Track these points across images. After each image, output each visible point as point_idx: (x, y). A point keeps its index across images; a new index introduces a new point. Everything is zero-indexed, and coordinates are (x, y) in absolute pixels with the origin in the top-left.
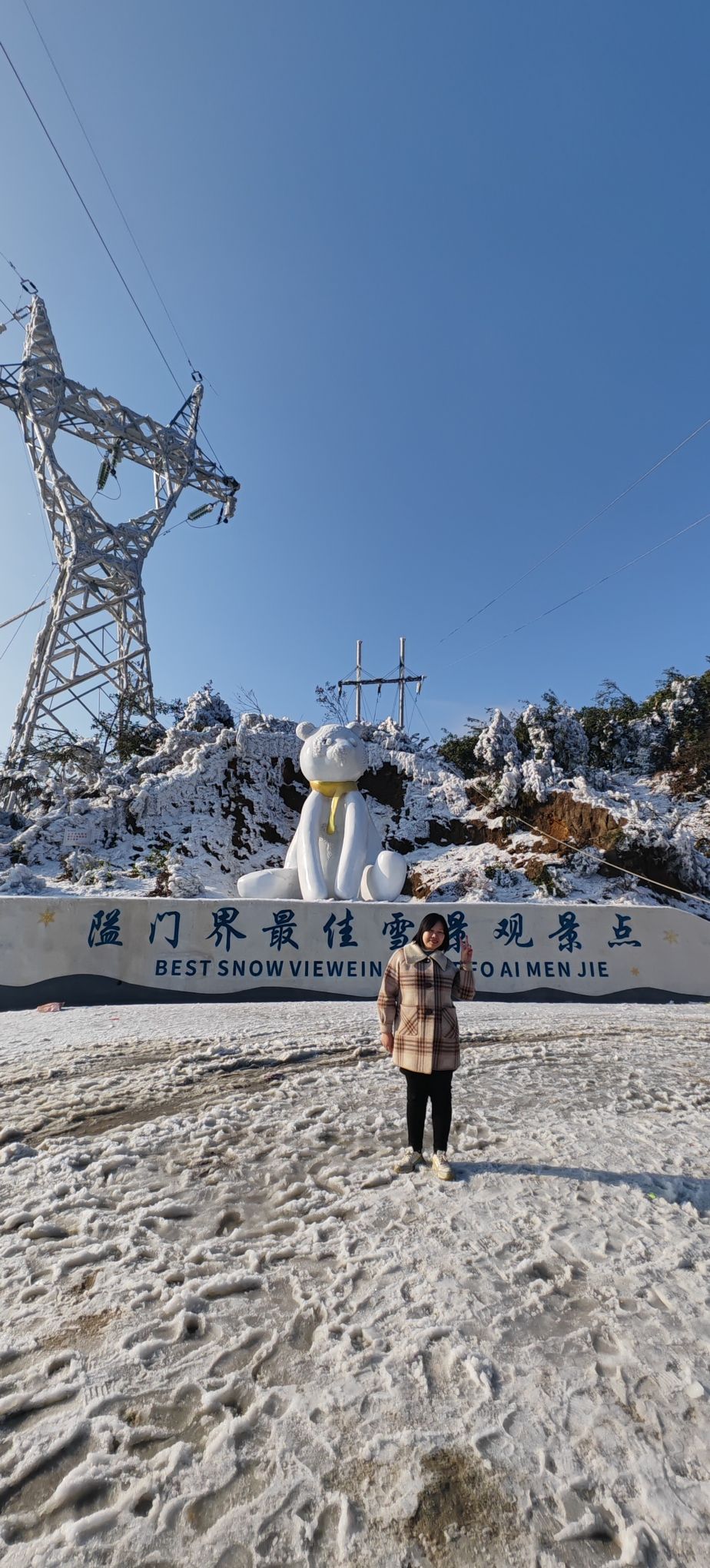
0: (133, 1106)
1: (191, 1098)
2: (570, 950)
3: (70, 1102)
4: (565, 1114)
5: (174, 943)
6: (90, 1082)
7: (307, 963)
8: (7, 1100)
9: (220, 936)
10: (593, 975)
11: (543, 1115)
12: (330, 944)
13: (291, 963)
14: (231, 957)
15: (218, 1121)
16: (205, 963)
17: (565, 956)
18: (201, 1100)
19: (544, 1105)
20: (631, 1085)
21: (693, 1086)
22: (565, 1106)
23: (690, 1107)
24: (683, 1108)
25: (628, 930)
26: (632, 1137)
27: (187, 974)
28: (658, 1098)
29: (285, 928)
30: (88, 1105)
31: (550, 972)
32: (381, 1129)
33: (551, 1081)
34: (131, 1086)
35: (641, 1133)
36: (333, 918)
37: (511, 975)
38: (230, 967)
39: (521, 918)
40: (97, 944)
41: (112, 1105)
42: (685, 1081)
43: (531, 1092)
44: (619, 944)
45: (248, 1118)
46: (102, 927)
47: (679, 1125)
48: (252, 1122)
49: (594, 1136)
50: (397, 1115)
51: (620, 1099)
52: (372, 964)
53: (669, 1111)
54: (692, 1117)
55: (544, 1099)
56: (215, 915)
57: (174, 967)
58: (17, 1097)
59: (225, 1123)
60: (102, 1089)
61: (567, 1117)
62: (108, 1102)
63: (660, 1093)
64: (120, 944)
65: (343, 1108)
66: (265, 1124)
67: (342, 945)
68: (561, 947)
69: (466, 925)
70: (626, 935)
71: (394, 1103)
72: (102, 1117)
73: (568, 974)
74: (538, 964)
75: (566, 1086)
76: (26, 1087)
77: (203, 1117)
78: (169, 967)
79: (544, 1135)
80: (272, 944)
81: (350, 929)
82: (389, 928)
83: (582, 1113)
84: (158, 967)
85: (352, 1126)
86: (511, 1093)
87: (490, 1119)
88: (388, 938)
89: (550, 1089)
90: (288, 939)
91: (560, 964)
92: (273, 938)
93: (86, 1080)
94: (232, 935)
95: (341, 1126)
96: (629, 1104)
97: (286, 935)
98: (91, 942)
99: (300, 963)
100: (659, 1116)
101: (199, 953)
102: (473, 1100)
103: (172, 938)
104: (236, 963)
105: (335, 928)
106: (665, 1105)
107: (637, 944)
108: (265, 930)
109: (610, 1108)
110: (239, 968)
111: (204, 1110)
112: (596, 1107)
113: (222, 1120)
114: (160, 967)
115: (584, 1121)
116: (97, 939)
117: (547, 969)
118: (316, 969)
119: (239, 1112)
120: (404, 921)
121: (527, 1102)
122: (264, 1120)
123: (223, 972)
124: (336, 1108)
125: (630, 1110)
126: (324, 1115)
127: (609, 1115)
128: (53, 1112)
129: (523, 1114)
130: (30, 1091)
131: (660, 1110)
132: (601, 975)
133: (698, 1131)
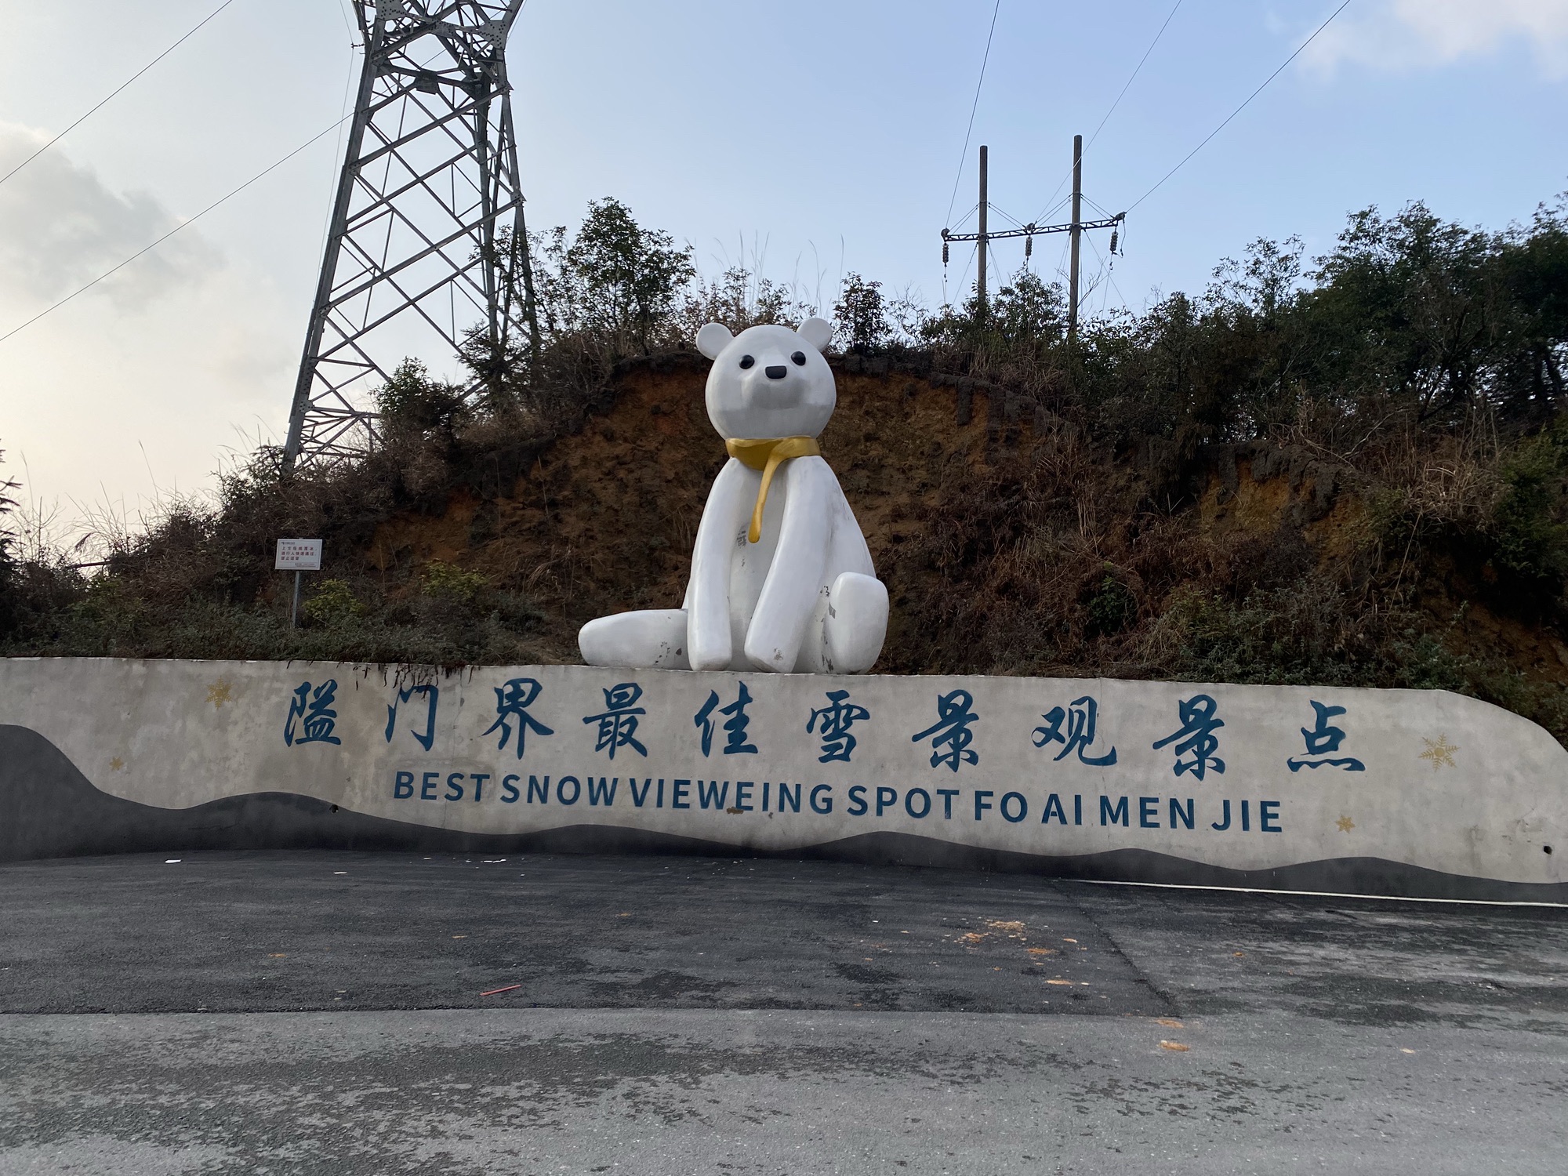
2: (1200, 774)
5: (427, 742)
7: (661, 782)
9: (507, 730)
10: (1246, 827)
12: (706, 749)
13: (633, 781)
14: (525, 768)
16: (479, 778)
17: (1185, 787)
25: (1337, 735)
27: (448, 797)
29: (623, 718)
36: (714, 700)
37: (1063, 820)
38: (523, 786)
39: (1093, 705)
40: (299, 742)
44: (1313, 765)
46: (308, 712)
52: (784, 788)
56: (499, 692)
64: (337, 741)
67: (727, 751)
68: (1179, 769)
70: (1333, 746)
73: (1190, 824)
74: (1124, 802)
78: (418, 785)
80: (599, 747)
81: (744, 720)
82: (820, 720)
84: (399, 784)
88: (817, 739)
90: (628, 738)
92: (602, 734)
94: (528, 727)
97: (625, 729)
98: (289, 738)
99: (648, 782)
101: (470, 762)
103: (424, 734)
105: (717, 718)
107: (1356, 765)
108: (587, 720)
110: (538, 789)
114: (402, 786)
116: (299, 733)
117: (1144, 812)
118: (677, 793)
120: (850, 708)
123: (510, 795)
132: (1265, 828)
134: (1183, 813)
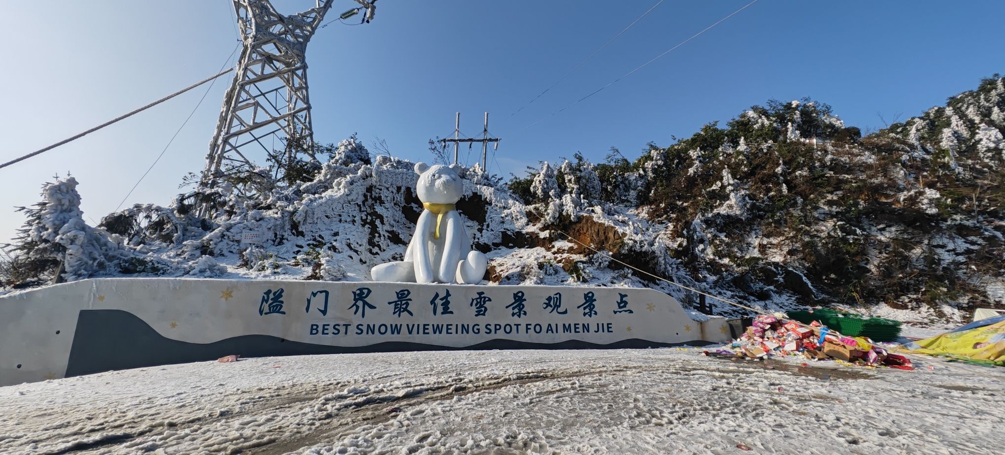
0: (282, 439)
1: (330, 430)
2: (590, 316)
3: (231, 437)
4: (597, 431)
5: (324, 312)
6: (250, 419)
7: (418, 325)
8: (178, 438)
9: (358, 307)
10: (603, 331)
11: (582, 432)
12: (435, 313)
13: (408, 325)
14: (365, 322)
15: (349, 449)
16: (347, 326)
17: (587, 320)
18: (337, 431)
19: (583, 424)
20: (636, 407)
21: (674, 406)
22: (596, 425)
23: (675, 422)
24: (671, 422)
25: (626, 303)
26: (643, 446)
27: (333, 333)
28: (654, 416)
29: (403, 302)
30: (247, 439)
31: (577, 330)
32: (471, 449)
33: (584, 406)
34: (283, 421)
35: (648, 443)
36: (437, 295)
37: (553, 332)
39: (560, 295)
40: (266, 314)
41: (266, 439)
42: (669, 402)
43: (573, 415)
44: (620, 312)
45: (372, 445)
46: (270, 302)
47: (671, 436)
48: (375, 448)
49: (618, 447)
50: (482, 437)
51: (630, 418)
52: (463, 326)
53: (662, 425)
54: (678, 429)
55: (582, 419)
56: (354, 293)
57: (324, 329)
58: (187, 435)
59: (355, 450)
60: (259, 425)
61: (598, 433)
62: (263, 436)
63: (654, 412)
64: (284, 313)
65: (443, 434)
66: (385, 450)
67: (442, 313)
68: (585, 314)
69: (525, 300)
70: (625, 306)
71: (480, 427)
72: (257, 449)
73: (588, 331)
74: (570, 325)
75: (595, 409)
76: (196, 426)
77: (337, 447)
78: (320, 329)
79: (585, 448)
80: (394, 313)
81: (448, 302)
82: (475, 302)
83: (608, 430)
84: (312, 329)
85: (450, 447)
86: (560, 416)
87: (548, 437)
88: (474, 308)
89: (585, 412)
90: (405, 310)
91: (584, 325)
92: (395, 308)
93: (247, 418)
94: (366, 307)
95: (442, 448)
96: (637, 421)
97: (404, 306)
98: (261, 312)
99: (413, 325)
100: (657, 429)
101: (343, 319)
102: (534, 422)
103: (323, 309)
104: (368, 326)
105: (439, 302)
106: (660, 421)
107: (631, 312)
108: (390, 303)
109: (625, 424)
110: (371, 329)
111: (338, 440)
112: (616, 425)
113: (352, 448)
114: (314, 329)
115: (610, 436)
116: (266, 309)
117: (576, 328)
118: (424, 329)
119: (366, 441)
120: (485, 298)
121: (571, 422)
122: (384, 446)
123: (360, 332)
124: (438, 434)
125: (638, 426)
126: (430, 440)
127: (625, 430)
128: (216, 447)
129: (570, 433)
130: (200, 429)
131: (657, 425)
132: (609, 331)
133: (683, 439)
134: (586, 328)
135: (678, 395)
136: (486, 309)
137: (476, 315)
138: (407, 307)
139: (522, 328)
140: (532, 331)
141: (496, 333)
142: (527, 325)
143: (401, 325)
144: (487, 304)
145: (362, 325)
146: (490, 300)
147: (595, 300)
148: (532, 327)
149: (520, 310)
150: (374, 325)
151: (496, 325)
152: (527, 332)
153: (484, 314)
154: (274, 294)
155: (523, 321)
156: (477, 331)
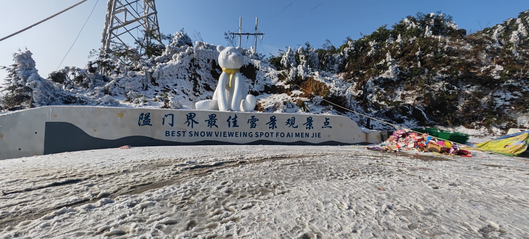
0: (155, 182)
1: (178, 179)
2: (310, 129)
3: (130, 181)
4: (310, 181)
5: (172, 125)
6: (138, 174)
7: (221, 132)
8: (104, 181)
9: (189, 123)
10: (316, 137)
11: (303, 182)
12: (229, 126)
13: (215, 132)
14: (193, 130)
15: (188, 187)
16: (184, 132)
17: (308, 131)
18: (182, 179)
19: (303, 179)
20: (330, 171)
21: (349, 171)
22: (310, 179)
23: (349, 178)
24: (347, 178)
25: (328, 123)
26: (332, 188)
27: (177, 136)
29: (213, 121)
30: (137, 182)
32: (248, 188)
33: (304, 171)
34: (155, 175)
35: (335, 187)
36: (230, 117)
37: (290, 137)
38: (193, 133)
39: (294, 118)
40: (142, 125)
41: (147, 182)
42: (347, 170)
43: (298, 174)
44: (325, 127)
45: (199, 186)
46: (144, 119)
47: (347, 184)
48: (201, 187)
49: (320, 188)
50: (254, 183)
51: (327, 176)
52: (244, 133)
53: (342, 179)
54: (350, 181)
55: (303, 176)
56: (187, 115)
57: (172, 134)
58: (108, 180)
59: (191, 188)
60: (143, 176)
61: (310, 182)
62: (145, 181)
63: (339, 174)
64: (151, 125)
65: (234, 181)
66: (206, 188)
67: (233, 126)
68: (307, 128)
69: (276, 120)
70: (328, 124)
71: (252, 179)
72: (143, 187)
73: (308, 137)
74: (299, 133)
75: (310, 172)
76: (112, 176)
77: (182, 186)
78: (171, 133)
79: (304, 189)
80: (208, 126)
81: (236, 121)
82: (250, 121)
83: (315, 181)
84: (166, 133)
85: (238, 187)
86: (292, 175)
87: (285, 184)
88: (250, 124)
89: (304, 173)
90: (214, 124)
91: (306, 133)
92: (209, 124)
93: (137, 173)
94: (194, 122)
95: (234, 188)
96: (330, 177)
97: (213, 123)
98: (139, 124)
99: (218, 132)
100: (340, 181)
101: (182, 129)
102: (279, 177)
103: (171, 123)
104: (195, 132)
105: (231, 121)
106: (341, 178)
107: (331, 127)
108: (206, 121)
109: (324, 179)
110: (197, 134)
111: (183, 183)
112: (320, 179)
113: (190, 187)
114: (167, 133)
115: (317, 183)
116: (142, 123)
117: (302, 135)
118: (224, 134)
119: (196, 184)
120: (255, 119)
121: (297, 177)
122: (205, 186)
123: (191, 135)
124: (232, 181)
125: (330, 179)
126: (227, 184)
127: (324, 181)
128: (123, 185)
129: (296, 182)
130: (114, 177)
131: (340, 179)
132: (319, 137)
133: (352, 185)
134: (307, 135)
135: (352, 167)
136: (256, 125)
137: (251, 128)
138: (215, 123)
139: (274, 135)
140: (279, 136)
141: (261, 137)
142: (277, 133)
143: (212, 132)
144: (256, 122)
145: (192, 132)
146: (258, 120)
147: (313, 121)
148: (279, 134)
149: (273, 125)
150: (198, 132)
151: (261, 133)
152: (277, 137)
153: (255, 127)
154: (145, 115)
155: (275, 131)
156: (251, 136)
